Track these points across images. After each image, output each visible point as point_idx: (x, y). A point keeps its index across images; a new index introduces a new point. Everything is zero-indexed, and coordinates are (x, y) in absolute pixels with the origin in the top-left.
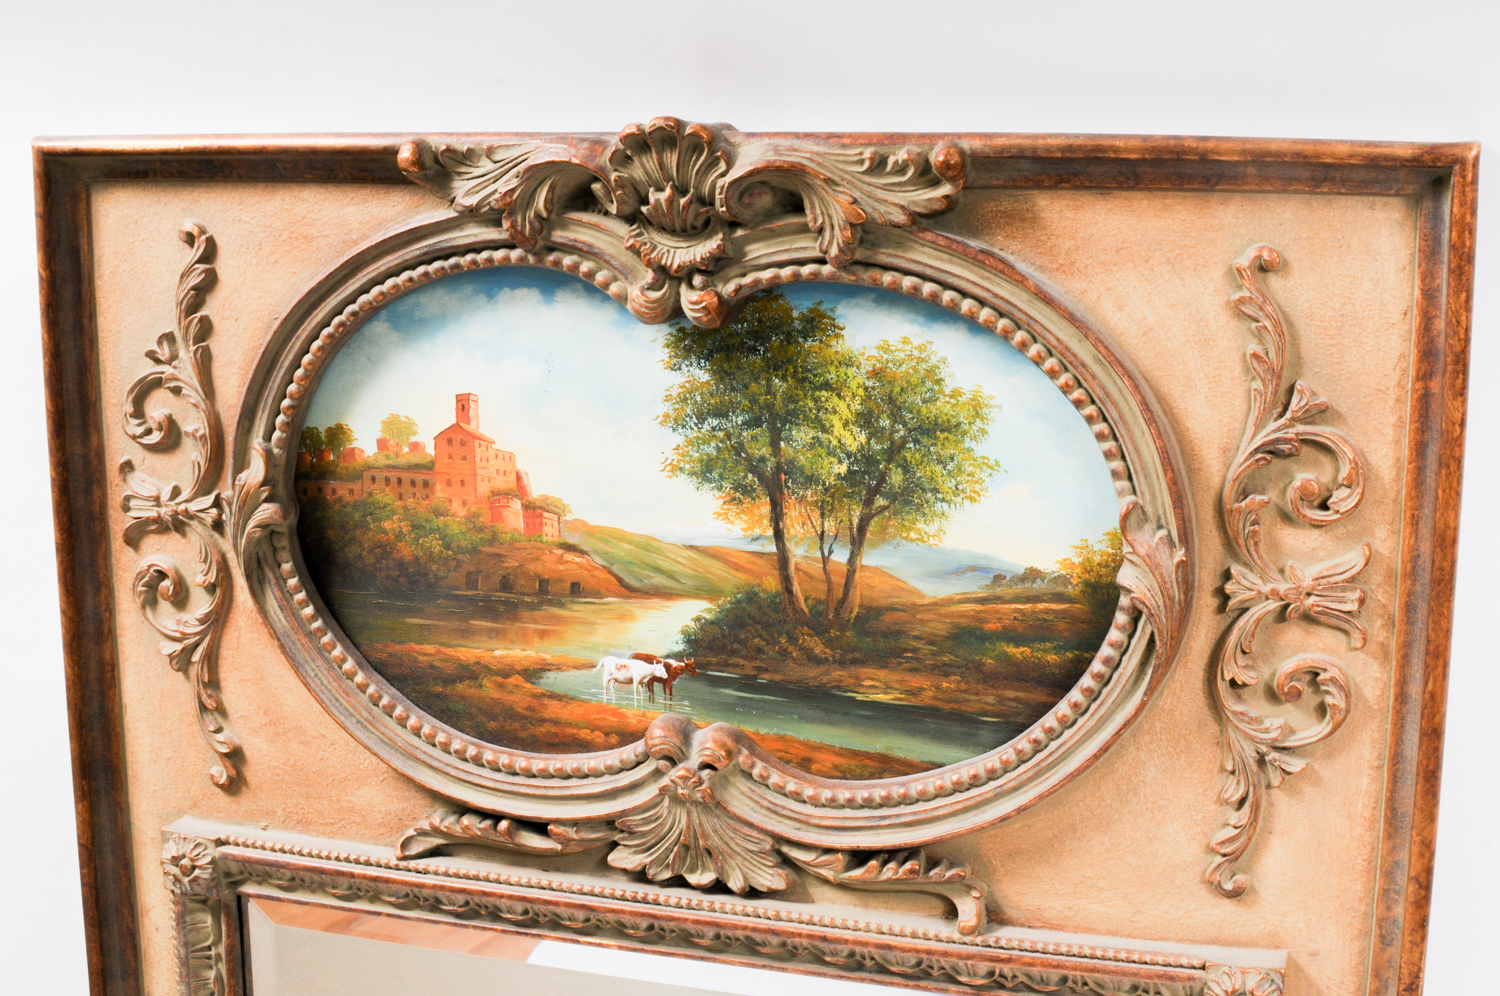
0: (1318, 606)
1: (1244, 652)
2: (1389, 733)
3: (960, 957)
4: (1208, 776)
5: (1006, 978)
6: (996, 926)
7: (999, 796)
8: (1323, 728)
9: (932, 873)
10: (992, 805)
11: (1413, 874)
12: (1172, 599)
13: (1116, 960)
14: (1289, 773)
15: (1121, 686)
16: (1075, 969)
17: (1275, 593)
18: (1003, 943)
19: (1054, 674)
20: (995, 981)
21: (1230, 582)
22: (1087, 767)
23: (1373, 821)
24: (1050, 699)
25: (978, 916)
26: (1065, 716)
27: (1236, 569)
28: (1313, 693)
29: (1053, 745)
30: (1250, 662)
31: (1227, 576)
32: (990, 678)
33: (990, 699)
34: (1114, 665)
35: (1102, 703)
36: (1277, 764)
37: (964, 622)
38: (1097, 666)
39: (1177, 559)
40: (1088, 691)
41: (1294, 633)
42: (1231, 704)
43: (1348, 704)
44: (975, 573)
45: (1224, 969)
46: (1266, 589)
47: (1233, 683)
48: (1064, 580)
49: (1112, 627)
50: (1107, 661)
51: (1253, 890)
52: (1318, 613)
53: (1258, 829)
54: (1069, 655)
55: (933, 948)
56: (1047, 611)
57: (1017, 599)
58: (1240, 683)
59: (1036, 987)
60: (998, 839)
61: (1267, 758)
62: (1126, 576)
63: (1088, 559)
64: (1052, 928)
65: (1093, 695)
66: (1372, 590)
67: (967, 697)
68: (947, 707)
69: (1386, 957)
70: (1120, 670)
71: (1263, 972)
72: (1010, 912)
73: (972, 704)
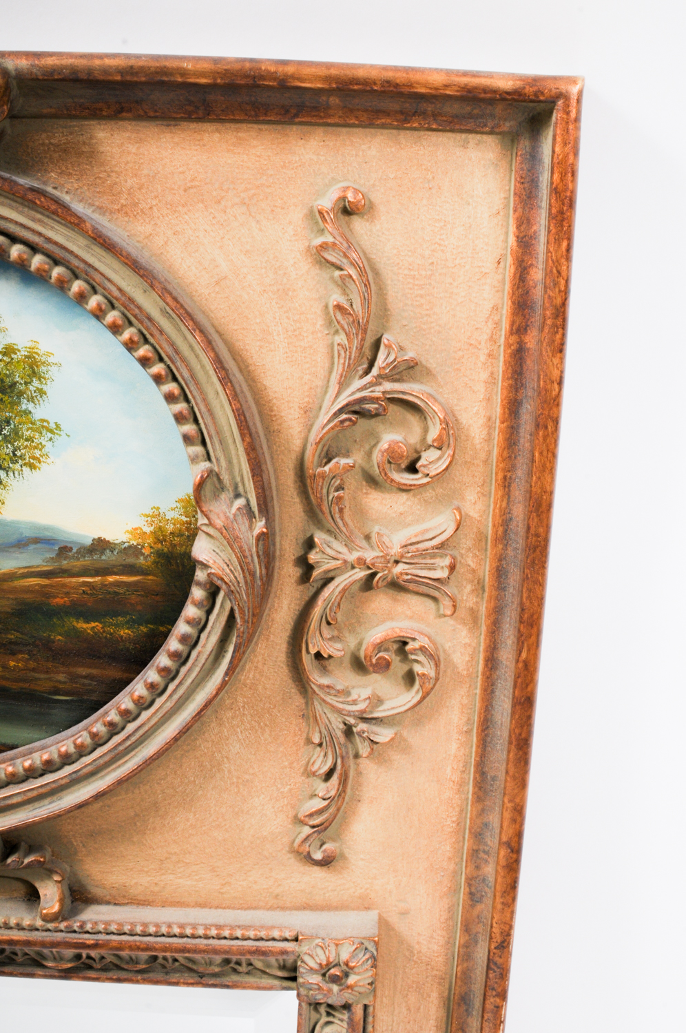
0: (407, 574)
1: (329, 623)
2: (478, 697)
3: (43, 944)
4: (294, 748)
5: (94, 960)
6: (81, 906)
7: (76, 780)
8: (409, 697)
9: (9, 861)
10: (69, 790)
11: (505, 839)
12: (252, 574)
13: (207, 937)
14: (377, 743)
15: (200, 665)
16: (165, 949)
17: (361, 562)
18: (89, 927)
19: (128, 649)
20: (83, 963)
21: (313, 552)
22: (167, 750)
23: (462, 784)
24: (125, 675)
25: (61, 901)
26: (141, 697)
27: (319, 537)
28: (401, 661)
29: (131, 727)
30: (336, 633)
31: (310, 544)
32: (59, 655)
33: (61, 677)
34: (192, 643)
35: (180, 684)
36: (365, 735)
37: (28, 597)
38: (173, 644)
39: (257, 531)
40: (164, 671)
41: (381, 602)
42: (317, 678)
43: (438, 673)
44: (39, 546)
45: (318, 941)
46: (352, 557)
47: (318, 656)
48: (134, 550)
49: (189, 602)
50: (184, 639)
51: (343, 857)
52: (407, 581)
53: (347, 798)
54: (144, 629)
55: (15, 938)
56: (118, 584)
57: (85, 572)
58: (325, 656)
59: (126, 967)
60: (78, 821)
61: (355, 730)
62: (202, 549)
63: (160, 528)
64: (138, 904)
65: (170, 675)
66: (462, 555)
67: (37, 675)
68: (15, 686)
69: (476, 912)
70: (199, 648)
71: (357, 941)
72: (97, 891)
73: (43, 683)
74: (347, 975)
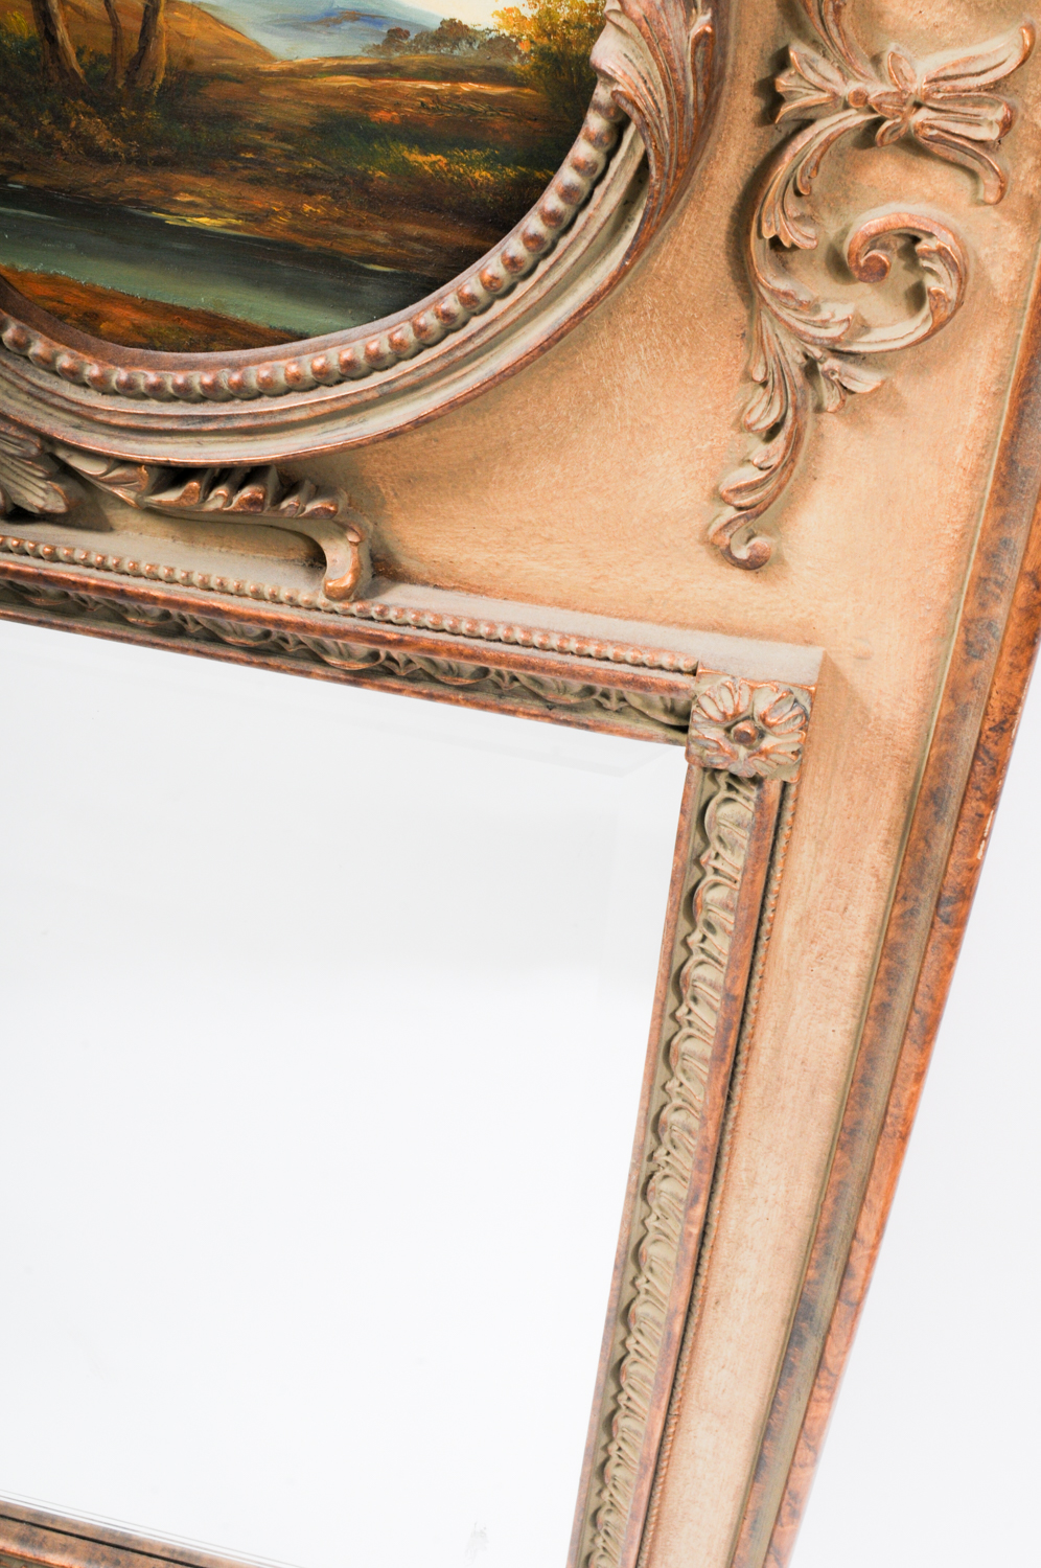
0: (932, 127)
1: (798, 193)
2: (1020, 341)
3: (325, 631)
4: (724, 385)
5: (397, 663)
6: (385, 582)
7: (388, 396)
8: (912, 327)
9: (284, 504)
10: (376, 410)
11: (1029, 568)
12: (682, 100)
13: (563, 651)
14: (852, 393)
15: (589, 237)
16: (499, 660)
17: (861, 98)
18: (392, 615)
19: (484, 203)
20: (381, 665)
21: (786, 74)
22: (527, 363)
23: (977, 474)
24: (478, 243)
25: (357, 572)
26: (494, 278)
27: (798, 51)
28: (905, 268)
29: (476, 323)
30: (808, 210)
31: (781, 61)
32: (380, 202)
33: (380, 236)
34: (580, 201)
35: (556, 263)
36: (834, 378)
37: (337, 105)
38: (551, 200)
39: (696, 30)
40: (533, 241)
41: (885, 168)
42: (770, 279)
43: (961, 294)
44: (357, 25)
45: (724, 679)
46: (847, 89)
47: (775, 243)
48: (504, 45)
49: (581, 136)
50: (567, 194)
51: (781, 560)
52: (930, 138)
53: (796, 472)
54: (510, 172)
55: (285, 617)
56: (476, 97)
57: (426, 73)
58: (786, 244)
59: (442, 678)
60: (389, 457)
61: (820, 367)
62: (608, 53)
63: (548, 12)
64: (470, 591)
65: (542, 248)
66: (1026, 107)
67: (343, 230)
68: (310, 244)
69: (970, 671)
70: (589, 210)
71: (783, 688)
72: (408, 564)
73: (351, 242)
74: (762, 735)
